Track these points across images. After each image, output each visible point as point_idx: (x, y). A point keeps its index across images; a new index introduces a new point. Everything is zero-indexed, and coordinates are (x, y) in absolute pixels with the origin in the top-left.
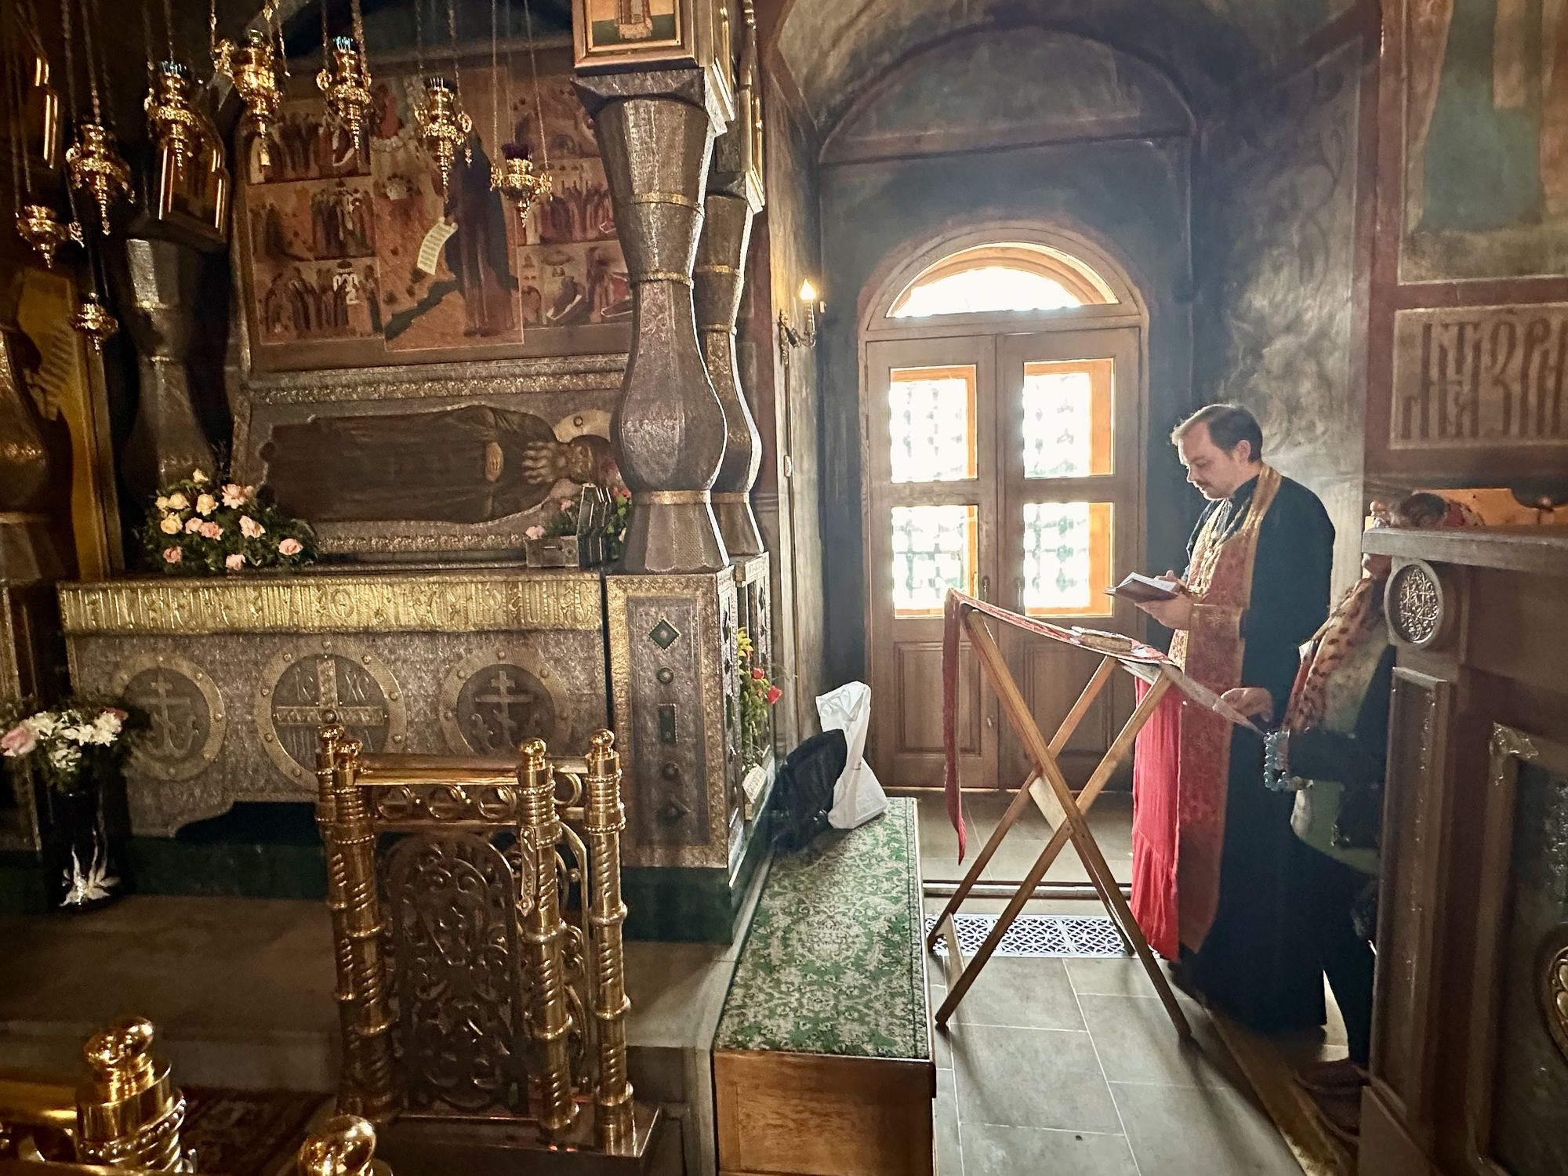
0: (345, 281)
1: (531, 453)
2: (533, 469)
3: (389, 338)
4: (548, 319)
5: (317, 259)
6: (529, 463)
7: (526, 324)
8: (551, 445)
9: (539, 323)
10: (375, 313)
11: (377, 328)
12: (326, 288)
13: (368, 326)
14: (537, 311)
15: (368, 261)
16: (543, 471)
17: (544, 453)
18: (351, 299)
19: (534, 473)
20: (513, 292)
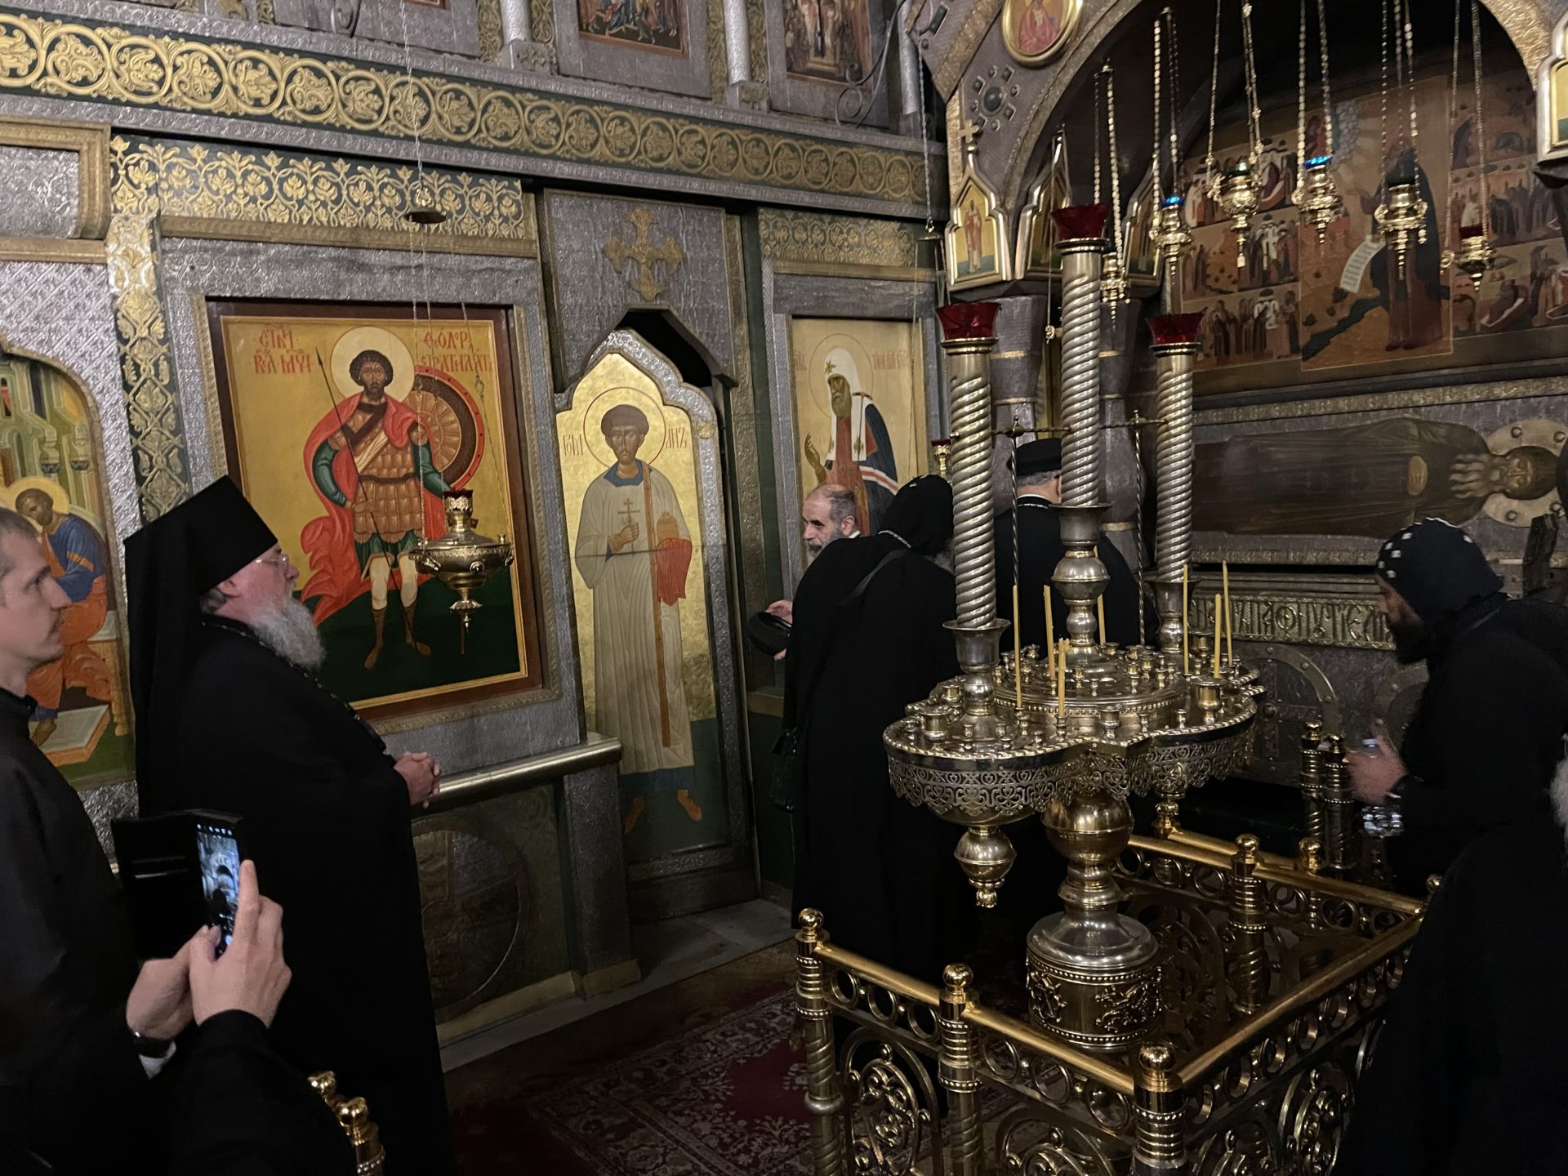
0: (1266, 308)
1: (1459, 466)
2: (1462, 483)
3: (1305, 359)
4: (1483, 327)
5: (1240, 290)
6: (1455, 477)
7: (1457, 333)
8: (1484, 457)
9: (1471, 330)
10: (1293, 335)
11: (1295, 349)
12: (1245, 318)
13: (1286, 347)
14: (1470, 319)
15: (1289, 287)
16: (1472, 485)
17: (1476, 466)
18: (1271, 323)
19: (1462, 488)
20: (1443, 301)
